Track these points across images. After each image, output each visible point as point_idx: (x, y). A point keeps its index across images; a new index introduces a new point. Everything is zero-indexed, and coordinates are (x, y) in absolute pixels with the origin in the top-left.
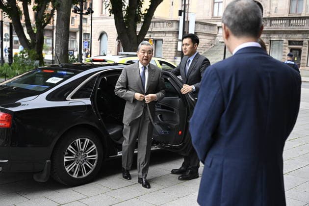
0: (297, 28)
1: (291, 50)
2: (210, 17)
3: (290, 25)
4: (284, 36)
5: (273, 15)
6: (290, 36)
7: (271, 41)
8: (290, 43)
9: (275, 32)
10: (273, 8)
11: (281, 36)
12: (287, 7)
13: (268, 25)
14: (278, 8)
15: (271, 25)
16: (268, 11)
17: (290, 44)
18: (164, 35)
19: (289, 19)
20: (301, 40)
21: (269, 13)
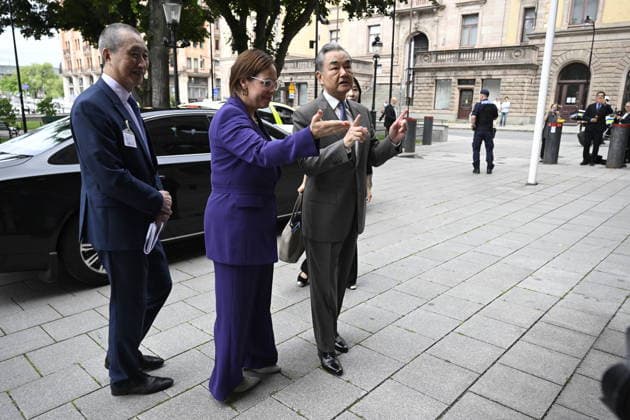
0: (468, 64)
1: (462, 91)
2: (365, 53)
3: (460, 59)
4: (453, 73)
5: (440, 48)
6: (459, 73)
7: (436, 81)
8: (460, 82)
9: (441, 69)
10: (441, 40)
11: (449, 73)
12: (458, 37)
13: (433, 60)
14: (447, 39)
15: (437, 60)
16: (435, 43)
17: (459, 84)
18: (308, 77)
19: (460, 52)
20: (472, 78)
21: (436, 46)
